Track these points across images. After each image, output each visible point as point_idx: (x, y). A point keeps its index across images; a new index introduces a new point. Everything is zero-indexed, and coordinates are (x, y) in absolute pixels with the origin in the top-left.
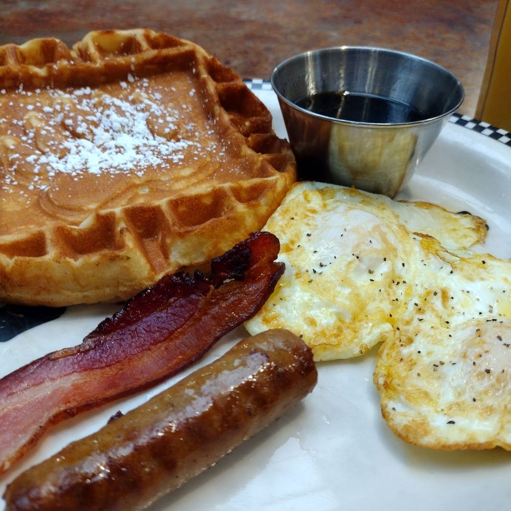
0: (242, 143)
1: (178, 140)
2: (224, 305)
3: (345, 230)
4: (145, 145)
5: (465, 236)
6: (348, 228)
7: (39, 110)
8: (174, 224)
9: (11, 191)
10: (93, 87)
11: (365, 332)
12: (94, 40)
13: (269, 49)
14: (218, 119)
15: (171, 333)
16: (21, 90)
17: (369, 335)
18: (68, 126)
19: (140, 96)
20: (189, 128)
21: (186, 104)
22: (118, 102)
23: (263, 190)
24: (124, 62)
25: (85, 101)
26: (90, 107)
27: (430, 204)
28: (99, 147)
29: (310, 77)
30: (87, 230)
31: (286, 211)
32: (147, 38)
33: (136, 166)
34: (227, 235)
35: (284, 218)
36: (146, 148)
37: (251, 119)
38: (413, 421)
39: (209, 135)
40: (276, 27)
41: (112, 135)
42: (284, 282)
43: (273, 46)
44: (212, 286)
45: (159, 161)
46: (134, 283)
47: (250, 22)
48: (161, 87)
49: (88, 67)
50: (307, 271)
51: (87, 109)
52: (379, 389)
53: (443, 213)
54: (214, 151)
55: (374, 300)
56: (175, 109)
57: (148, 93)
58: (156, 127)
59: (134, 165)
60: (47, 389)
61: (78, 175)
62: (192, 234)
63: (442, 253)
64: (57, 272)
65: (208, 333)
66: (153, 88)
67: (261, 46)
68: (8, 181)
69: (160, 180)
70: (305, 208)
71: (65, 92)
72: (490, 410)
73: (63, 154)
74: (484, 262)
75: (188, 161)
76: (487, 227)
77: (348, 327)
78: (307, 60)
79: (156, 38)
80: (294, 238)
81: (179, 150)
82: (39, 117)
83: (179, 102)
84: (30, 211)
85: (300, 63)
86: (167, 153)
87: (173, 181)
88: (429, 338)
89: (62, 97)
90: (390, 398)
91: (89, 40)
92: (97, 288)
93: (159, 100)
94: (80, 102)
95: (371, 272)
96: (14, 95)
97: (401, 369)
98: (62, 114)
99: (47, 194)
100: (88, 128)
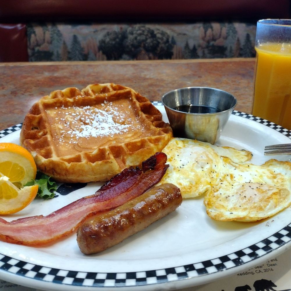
0: (151, 125)
1: (125, 125)
2: (147, 179)
3: (192, 153)
4: (113, 126)
5: (242, 158)
6: (193, 152)
7: (70, 114)
8: (127, 151)
9: (63, 144)
10: (91, 106)
11: (200, 188)
12: (91, 88)
13: (159, 90)
14: (140, 116)
15: (128, 189)
16: (63, 107)
17: (202, 189)
18: (83, 120)
19: (109, 108)
20: (129, 120)
21: (128, 111)
22: (101, 111)
23: (160, 140)
24: (103, 96)
25: (88, 111)
26: (90, 113)
27: (228, 147)
28: (95, 128)
29: (177, 100)
30: (95, 155)
31: (169, 147)
32: (112, 86)
33: (110, 134)
34: (147, 155)
35: (168, 149)
36: (113, 128)
37: (154, 116)
38: (218, 214)
39: (137, 123)
40: (162, 81)
41: (99, 123)
42: (169, 172)
43: (161, 89)
44: (142, 172)
45: (119, 132)
46: (113, 172)
47: (151, 79)
48: (117, 105)
49: (89, 98)
50: (178, 167)
51: (89, 114)
52: (206, 206)
53: (233, 150)
54: (140, 128)
55: (204, 177)
56: (123, 113)
57: (112, 108)
58: (116, 120)
59: (109, 133)
60: (84, 208)
61: (88, 137)
62: (135, 154)
63: (232, 163)
64: (86, 168)
65: (141, 189)
66: (114, 106)
67: (156, 89)
68: (61, 141)
69: (120, 138)
70: (177, 147)
71: (80, 108)
72: (245, 209)
73: (81, 130)
74: (249, 166)
75: (130, 132)
76: (252, 155)
77: (194, 186)
78: (176, 93)
79: (115, 87)
80: (172, 156)
81: (126, 128)
82: (71, 117)
83: (125, 111)
84: (71, 150)
85: (173, 94)
86: (121, 129)
87: (124, 139)
88: (225, 189)
89: (78, 110)
90: (210, 208)
91: (89, 88)
92: (100, 174)
93: (117, 110)
94: (86, 112)
95: (202, 168)
96: (60, 109)
97: (214, 199)
98: (80, 116)
99: (77, 144)
100: (90, 121)
